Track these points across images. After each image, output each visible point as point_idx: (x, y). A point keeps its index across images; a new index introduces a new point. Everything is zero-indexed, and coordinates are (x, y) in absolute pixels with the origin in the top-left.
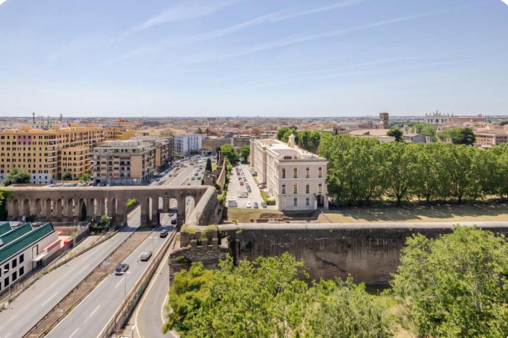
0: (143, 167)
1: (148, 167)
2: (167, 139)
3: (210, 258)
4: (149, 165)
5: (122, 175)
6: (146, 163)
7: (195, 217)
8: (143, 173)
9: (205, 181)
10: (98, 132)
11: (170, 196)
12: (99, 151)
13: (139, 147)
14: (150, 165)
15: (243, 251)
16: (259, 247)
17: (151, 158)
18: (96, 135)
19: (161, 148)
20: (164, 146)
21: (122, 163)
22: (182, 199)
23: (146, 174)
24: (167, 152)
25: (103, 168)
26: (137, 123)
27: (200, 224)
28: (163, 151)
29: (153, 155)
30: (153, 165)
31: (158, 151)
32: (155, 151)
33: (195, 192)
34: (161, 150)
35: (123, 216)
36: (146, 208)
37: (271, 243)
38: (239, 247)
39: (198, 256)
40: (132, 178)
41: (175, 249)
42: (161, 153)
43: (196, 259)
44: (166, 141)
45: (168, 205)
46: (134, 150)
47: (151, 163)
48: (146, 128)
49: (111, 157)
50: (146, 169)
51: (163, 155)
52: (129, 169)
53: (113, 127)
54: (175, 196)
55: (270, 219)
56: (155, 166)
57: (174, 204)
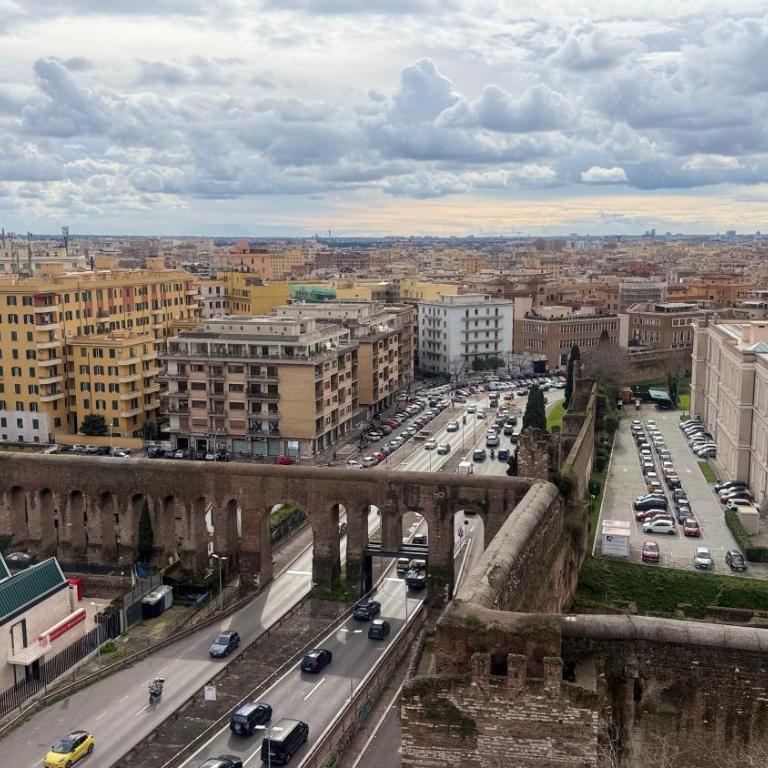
0: (319, 405)
1: (335, 406)
2: (394, 316)
3: (534, 717)
4: (335, 399)
5: (256, 427)
6: (328, 394)
7: (485, 580)
8: (319, 422)
9: (521, 461)
10: (178, 288)
11: (402, 505)
12: (183, 348)
13: (303, 341)
14: (340, 399)
15: (649, 707)
16: (712, 703)
17: (342, 378)
18: (172, 295)
19: (375, 345)
20: (386, 340)
21: (254, 390)
22: (443, 518)
23: (328, 428)
24: (396, 359)
25: (195, 404)
26: (296, 257)
27: (501, 605)
28: (382, 353)
29: (348, 365)
30: (349, 400)
31: (365, 352)
32: (354, 354)
33: (487, 499)
34: (376, 352)
35: (258, 555)
36: (328, 538)
37: (755, 694)
38: (637, 697)
39: (495, 705)
40: (286, 440)
41: (419, 677)
42: (374, 361)
43: (486, 716)
44: (391, 323)
45: (398, 532)
46: (289, 351)
47: (341, 392)
48: (327, 277)
49: (218, 370)
50: (327, 412)
51: (381, 369)
52: (273, 408)
53: (221, 269)
54: (421, 505)
55: (756, 612)
56: (354, 402)
57: (417, 527)
